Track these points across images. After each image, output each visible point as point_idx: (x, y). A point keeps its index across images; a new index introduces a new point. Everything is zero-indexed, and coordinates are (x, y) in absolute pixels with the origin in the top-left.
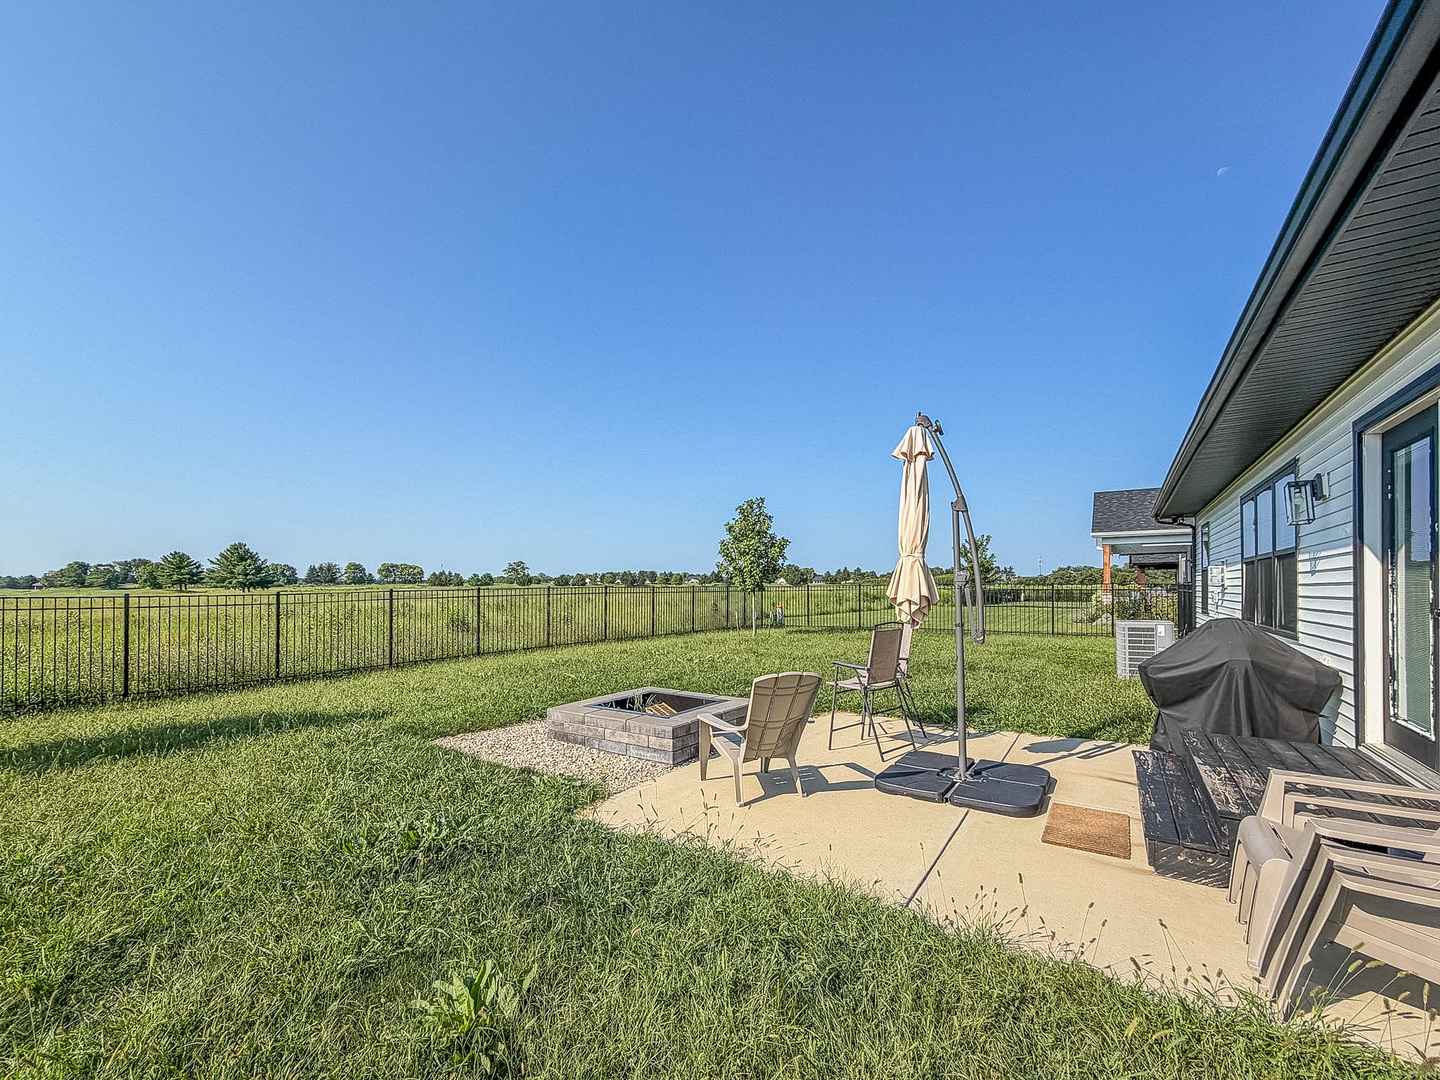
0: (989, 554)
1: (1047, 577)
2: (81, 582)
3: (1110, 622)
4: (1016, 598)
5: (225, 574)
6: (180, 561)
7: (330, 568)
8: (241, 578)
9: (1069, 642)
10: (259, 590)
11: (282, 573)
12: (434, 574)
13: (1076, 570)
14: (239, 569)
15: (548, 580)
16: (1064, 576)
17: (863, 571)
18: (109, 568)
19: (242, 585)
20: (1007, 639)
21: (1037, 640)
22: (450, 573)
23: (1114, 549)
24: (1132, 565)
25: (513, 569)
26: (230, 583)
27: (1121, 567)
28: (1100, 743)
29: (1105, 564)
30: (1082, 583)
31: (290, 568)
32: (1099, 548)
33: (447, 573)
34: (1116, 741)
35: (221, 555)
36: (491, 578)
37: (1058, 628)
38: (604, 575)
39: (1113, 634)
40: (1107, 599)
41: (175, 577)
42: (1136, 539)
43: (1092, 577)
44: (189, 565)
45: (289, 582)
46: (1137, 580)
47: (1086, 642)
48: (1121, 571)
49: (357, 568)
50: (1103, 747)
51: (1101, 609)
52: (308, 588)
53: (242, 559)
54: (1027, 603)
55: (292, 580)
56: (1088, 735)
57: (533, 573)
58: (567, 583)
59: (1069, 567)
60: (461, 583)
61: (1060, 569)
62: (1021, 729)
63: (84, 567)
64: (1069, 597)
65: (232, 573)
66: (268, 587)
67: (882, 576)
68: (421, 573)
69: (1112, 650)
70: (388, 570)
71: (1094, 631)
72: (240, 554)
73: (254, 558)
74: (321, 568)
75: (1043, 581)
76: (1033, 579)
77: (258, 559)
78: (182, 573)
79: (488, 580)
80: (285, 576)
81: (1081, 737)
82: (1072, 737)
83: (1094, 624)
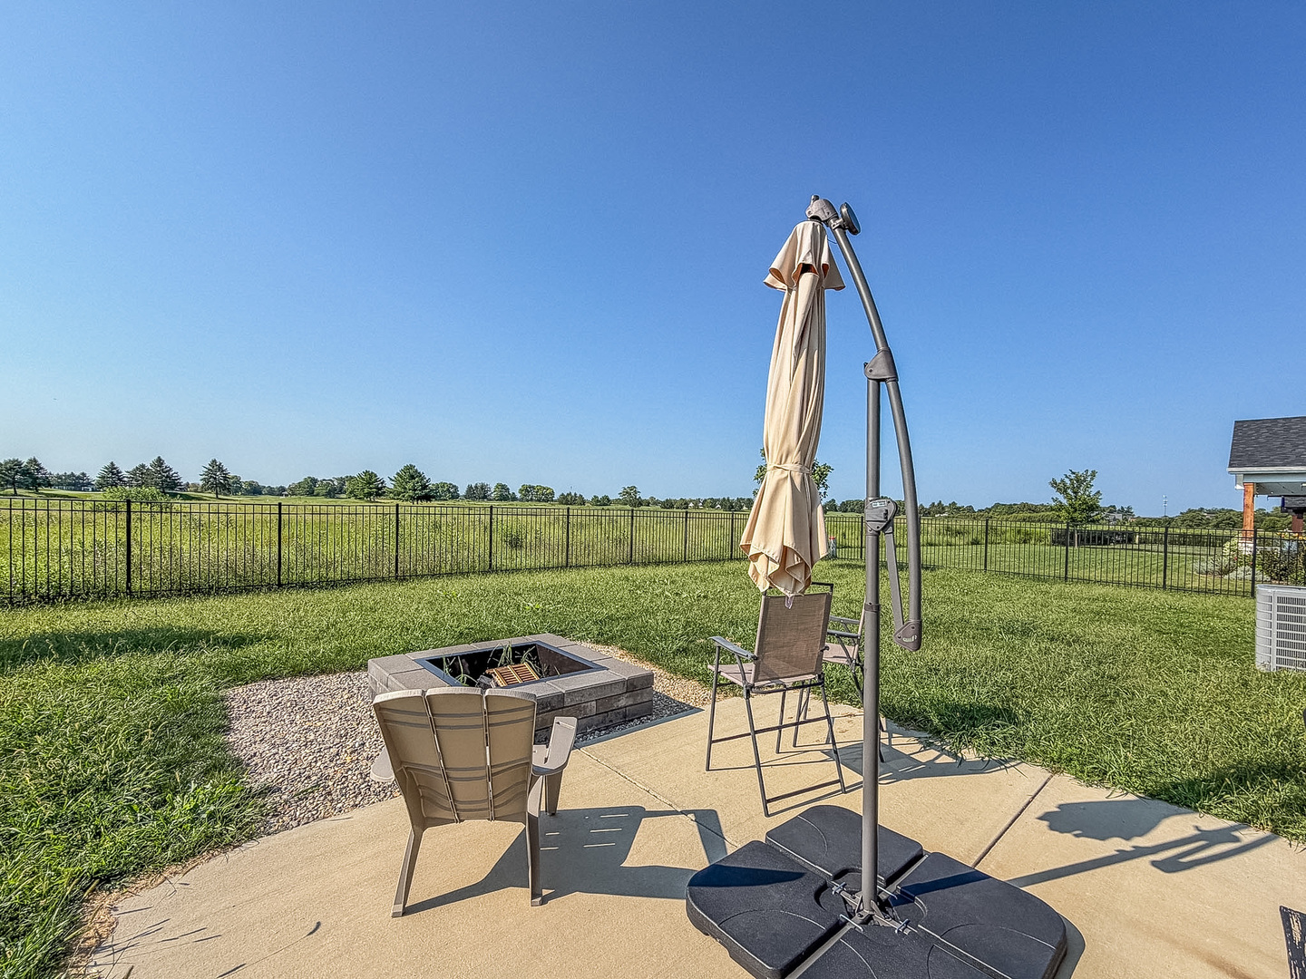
0: (1093, 491)
1: (1173, 519)
2: (311, 493)
3: (1249, 577)
4: (1131, 540)
5: (400, 489)
6: (370, 478)
7: (483, 487)
8: (411, 493)
9: (1186, 601)
10: (425, 503)
11: (448, 489)
12: (563, 494)
13: (1209, 512)
14: (410, 485)
15: (656, 503)
16: (1194, 518)
17: (958, 505)
18: (328, 483)
19: (412, 498)
20: (1098, 590)
21: (1138, 596)
22: (575, 494)
23: (1260, 489)
24: (1284, 508)
25: (627, 493)
26: (403, 496)
27: (1269, 510)
28: (1210, 823)
29: (1246, 506)
30: (1217, 526)
31: (454, 486)
32: (1239, 487)
33: (573, 494)
34: (1245, 823)
35: (398, 474)
36: (609, 500)
37: (1173, 579)
38: (705, 500)
39: (1253, 594)
40: (1247, 548)
41: (366, 491)
42: (1290, 476)
43: (1232, 521)
44: (376, 481)
45: (453, 498)
46: (1291, 526)
47: (1210, 601)
48: (1268, 515)
49: (504, 487)
50: (1211, 838)
51: (1238, 560)
52: (465, 503)
53: (412, 477)
54: (1142, 547)
55: (455, 496)
56: (1183, 797)
57: (644, 496)
58: (672, 507)
59: (1202, 509)
60: (583, 503)
61: (1190, 511)
62: (1057, 764)
63: (314, 481)
64: (1197, 541)
65: (405, 488)
66: (431, 501)
67: (980, 511)
68: (553, 493)
69: (1249, 617)
70: (527, 490)
71: (1225, 587)
72: (411, 474)
73: (420, 475)
74: (476, 487)
75: (1168, 522)
76: (1154, 520)
77: (424, 478)
78: (371, 488)
79: (606, 502)
80: (450, 492)
81: (1170, 800)
82: (1152, 796)
83: (1226, 577)
